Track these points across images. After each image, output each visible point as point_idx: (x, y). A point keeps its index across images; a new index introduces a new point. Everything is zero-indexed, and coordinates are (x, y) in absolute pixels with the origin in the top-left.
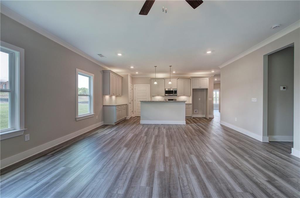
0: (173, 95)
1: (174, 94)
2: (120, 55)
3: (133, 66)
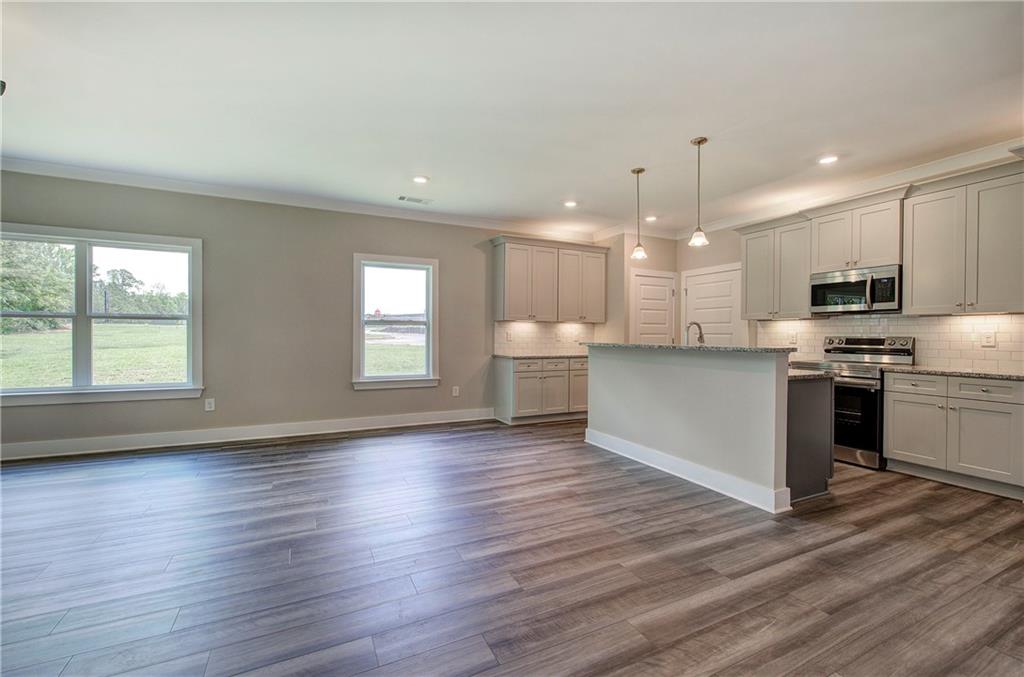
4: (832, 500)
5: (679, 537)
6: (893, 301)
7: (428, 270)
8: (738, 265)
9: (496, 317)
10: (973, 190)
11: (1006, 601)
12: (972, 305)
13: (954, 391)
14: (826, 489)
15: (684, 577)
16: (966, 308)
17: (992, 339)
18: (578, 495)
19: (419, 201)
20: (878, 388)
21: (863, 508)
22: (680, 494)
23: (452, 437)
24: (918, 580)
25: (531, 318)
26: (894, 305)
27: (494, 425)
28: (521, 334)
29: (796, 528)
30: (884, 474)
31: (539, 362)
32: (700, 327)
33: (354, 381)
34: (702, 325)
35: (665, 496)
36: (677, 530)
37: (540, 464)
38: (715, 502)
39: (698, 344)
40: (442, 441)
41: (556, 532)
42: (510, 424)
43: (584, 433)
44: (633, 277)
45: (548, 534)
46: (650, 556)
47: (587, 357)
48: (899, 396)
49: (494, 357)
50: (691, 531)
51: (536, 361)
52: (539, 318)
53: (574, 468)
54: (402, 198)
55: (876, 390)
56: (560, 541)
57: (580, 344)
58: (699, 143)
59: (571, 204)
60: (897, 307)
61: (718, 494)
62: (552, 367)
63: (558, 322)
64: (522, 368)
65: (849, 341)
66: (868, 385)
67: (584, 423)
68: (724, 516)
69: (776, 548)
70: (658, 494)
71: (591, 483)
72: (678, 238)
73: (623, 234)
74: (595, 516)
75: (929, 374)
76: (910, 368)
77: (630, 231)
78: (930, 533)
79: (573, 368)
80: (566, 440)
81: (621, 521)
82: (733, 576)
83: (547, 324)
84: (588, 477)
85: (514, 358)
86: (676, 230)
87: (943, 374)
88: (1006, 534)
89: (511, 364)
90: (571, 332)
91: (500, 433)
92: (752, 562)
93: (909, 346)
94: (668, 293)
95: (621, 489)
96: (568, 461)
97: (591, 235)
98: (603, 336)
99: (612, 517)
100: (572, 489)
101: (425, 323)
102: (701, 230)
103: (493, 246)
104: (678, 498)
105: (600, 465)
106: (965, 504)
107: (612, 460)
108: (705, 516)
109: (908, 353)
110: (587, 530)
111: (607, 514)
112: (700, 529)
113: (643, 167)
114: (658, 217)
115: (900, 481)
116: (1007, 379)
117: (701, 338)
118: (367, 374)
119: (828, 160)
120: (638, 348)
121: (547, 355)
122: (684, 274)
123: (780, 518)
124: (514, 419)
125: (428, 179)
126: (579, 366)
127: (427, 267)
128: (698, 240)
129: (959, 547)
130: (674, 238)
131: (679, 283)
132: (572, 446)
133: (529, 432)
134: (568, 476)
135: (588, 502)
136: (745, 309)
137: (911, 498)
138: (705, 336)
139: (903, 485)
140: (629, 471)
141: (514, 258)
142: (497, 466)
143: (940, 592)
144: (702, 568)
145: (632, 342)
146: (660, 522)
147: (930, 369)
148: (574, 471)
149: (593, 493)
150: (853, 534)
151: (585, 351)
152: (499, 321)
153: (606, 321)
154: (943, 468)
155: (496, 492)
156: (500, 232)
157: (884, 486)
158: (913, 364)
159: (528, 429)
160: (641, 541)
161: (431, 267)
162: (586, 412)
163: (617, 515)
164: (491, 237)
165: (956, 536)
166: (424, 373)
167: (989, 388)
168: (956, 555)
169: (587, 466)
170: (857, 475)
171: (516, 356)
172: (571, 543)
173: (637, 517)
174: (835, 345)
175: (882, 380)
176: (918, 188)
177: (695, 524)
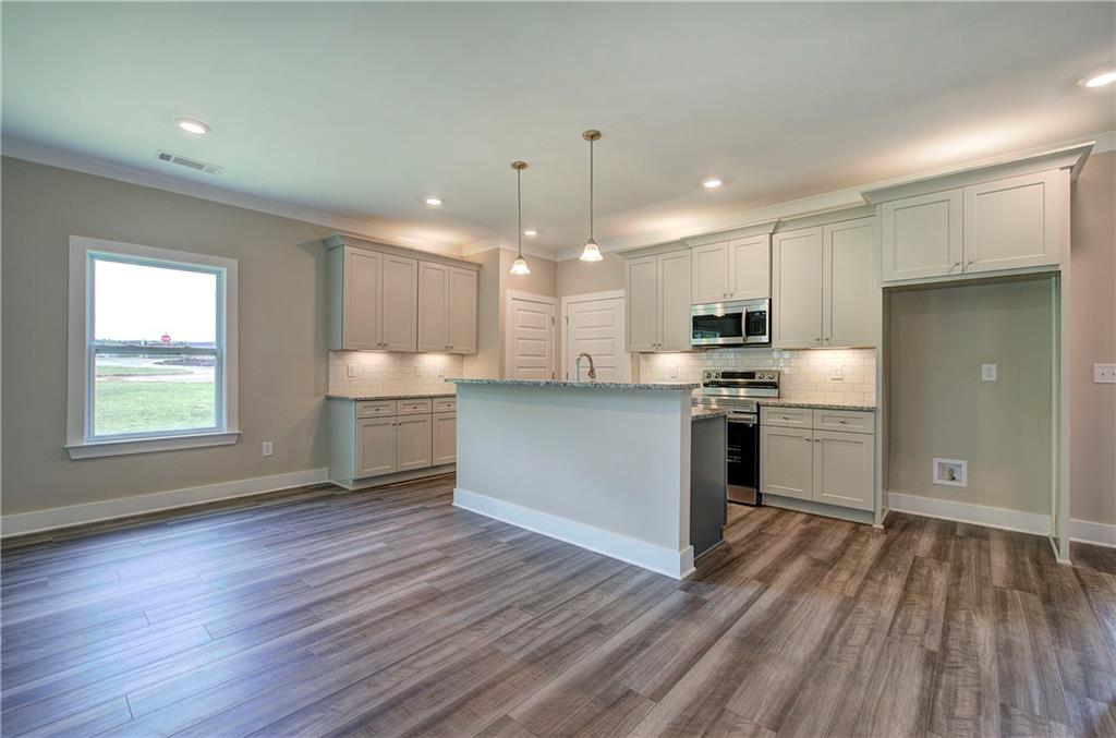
0: (739, 340)
1: (752, 339)
2: (194, 129)
3: (437, 198)
4: (728, 550)
5: (582, 641)
6: (765, 334)
7: (219, 274)
8: (622, 293)
9: (331, 344)
10: (828, 229)
11: (831, 604)
12: (827, 340)
13: (818, 423)
14: (722, 537)
15: (597, 715)
16: (823, 342)
17: (839, 373)
18: (443, 594)
19: (200, 166)
20: (755, 422)
21: (758, 555)
22: (574, 570)
23: (257, 518)
24: (835, 646)
25: (381, 346)
26: (765, 339)
27: (327, 493)
28: (368, 367)
29: (707, 597)
30: (763, 510)
31: (392, 403)
32: (590, 360)
33: (68, 445)
34: (593, 358)
35: (558, 575)
36: (578, 631)
37: (390, 549)
38: (616, 575)
39: (589, 380)
40: (237, 528)
41: (410, 672)
42: (351, 488)
43: (452, 493)
44: (509, 299)
45: (396, 680)
46: (547, 689)
47: (454, 396)
48: (774, 430)
49: (329, 399)
50: (595, 629)
51: (385, 403)
52: (394, 346)
53: (439, 549)
54: (164, 157)
55: (754, 425)
56: (413, 692)
57: (446, 380)
58: (592, 137)
59: (434, 202)
60: (767, 341)
61: (618, 563)
62: (409, 410)
63: (418, 353)
64: (370, 412)
65: (725, 375)
66: (746, 419)
67: (451, 478)
68: (629, 594)
69: (694, 633)
70: (550, 574)
71: (460, 571)
72: (558, 260)
73: (499, 249)
74: (468, 628)
75: (798, 406)
76: (776, 401)
77: (506, 247)
78: (823, 577)
79: (435, 410)
80: (429, 506)
81: (505, 630)
82: (658, 695)
83: (404, 355)
84: (458, 560)
85: (356, 400)
86: (556, 251)
87: (810, 407)
88: (877, 566)
89: (352, 408)
90: (434, 367)
91: (334, 504)
92: (672, 664)
93: (775, 380)
94: (548, 322)
95: (503, 573)
96: (431, 539)
97: (459, 248)
98: (474, 371)
99: (492, 624)
100: (436, 585)
101: (214, 352)
102: (594, 243)
103: (327, 250)
104: (574, 576)
105: (474, 538)
106: (834, 536)
107: (489, 529)
108: (608, 599)
109: (775, 386)
110: (458, 658)
111: (483, 621)
112: (605, 621)
113: (525, 161)
114: (538, 232)
115: (777, 516)
116: (860, 410)
117: (592, 373)
118: (98, 433)
119: (713, 184)
120: (519, 385)
121: (402, 395)
122: (565, 300)
123: (689, 584)
124: (357, 481)
125: (208, 128)
126: (443, 408)
127: (219, 269)
128: (591, 255)
129: (851, 590)
130: (553, 259)
131: (559, 310)
132: (438, 513)
133: (379, 499)
134: (430, 563)
135: (458, 604)
136: (629, 339)
137: (793, 535)
138: (596, 370)
139: (780, 521)
140: (509, 543)
141: (357, 268)
142: (322, 562)
143: (860, 659)
144: (618, 692)
145: (508, 378)
146: (556, 621)
147: (793, 402)
148: (438, 554)
149: (463, 587)
150: (760, 594)
151: (452, 389)
152: (336, 351)
153: (477, 350)
154: (810, 499)
155: (315, 611)
156: (335, 230)
157: (766, 524)
158: (779, 397)
159: (375, 494)
160: (533, 660)
161: (225, 270)
162: (454, 464)
163: (499, 619)
164: (323, 237)
165: (843, 576)
166: (213, 425)
167: (848, 420)
168: (852, 602)
169: (456, 544)
170: (740, 514)
171: (358, 396)
172: (433, 690)
173: (526, 617)
174: (713, 379)
175: (758, 414)
176: (784, 224)
177: (599, 615)
